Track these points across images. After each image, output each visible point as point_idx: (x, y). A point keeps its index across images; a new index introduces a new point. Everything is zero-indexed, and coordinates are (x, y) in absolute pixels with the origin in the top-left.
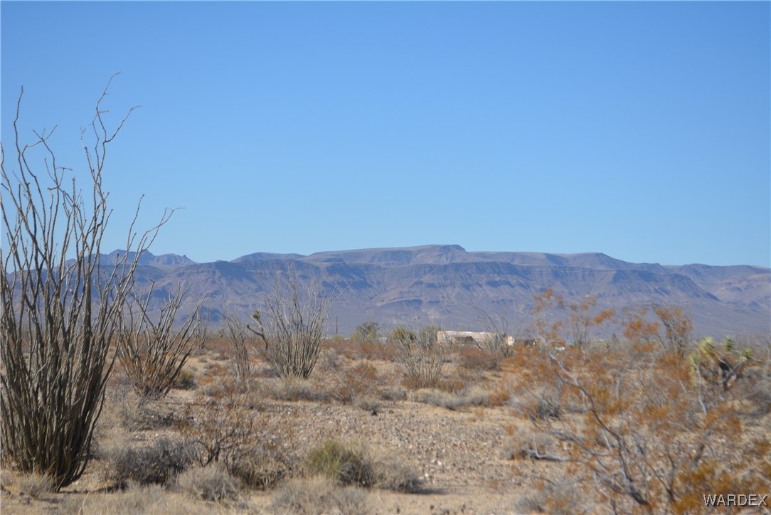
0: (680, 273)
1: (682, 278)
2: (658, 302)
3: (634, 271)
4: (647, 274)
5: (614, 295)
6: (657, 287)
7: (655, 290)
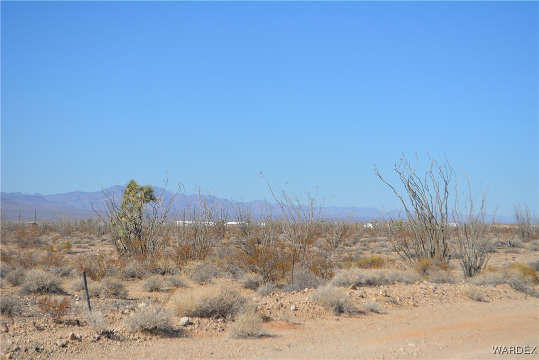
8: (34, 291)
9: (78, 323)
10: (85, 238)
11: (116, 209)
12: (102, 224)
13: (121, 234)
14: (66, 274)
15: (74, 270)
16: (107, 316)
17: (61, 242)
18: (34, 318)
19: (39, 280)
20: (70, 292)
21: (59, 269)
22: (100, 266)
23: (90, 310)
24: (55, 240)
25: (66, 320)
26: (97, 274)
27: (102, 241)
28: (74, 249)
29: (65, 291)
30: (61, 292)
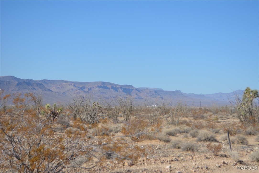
0: (40, 83)
1: (40, 84)
2: (31, 92)
3: (24, 82)
4: (28, 83)
5: (17, 90)
6: (32, 87)
7: (31, 88)
8: (203, 140)
9: (226, 156)
10: (225, 115)
11: (240, 101)
12: (233, 108)
13: (242, 113)
14: (217, 132)
15: (221, 131)
16: (239, 153)
17: (213, 117)
18: (204, 153)
19: (205, 135)
20: (220, 141)
21: (214, 130)
22: (234, 128)
23: (231, 150)
24: (210, 116)
25: (220, 154)
26: (232, 133)
27: (233, 116)
28: (220, 120)
29: (218, 140)
30: (216, 141)
